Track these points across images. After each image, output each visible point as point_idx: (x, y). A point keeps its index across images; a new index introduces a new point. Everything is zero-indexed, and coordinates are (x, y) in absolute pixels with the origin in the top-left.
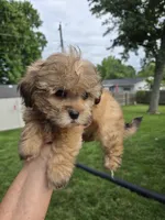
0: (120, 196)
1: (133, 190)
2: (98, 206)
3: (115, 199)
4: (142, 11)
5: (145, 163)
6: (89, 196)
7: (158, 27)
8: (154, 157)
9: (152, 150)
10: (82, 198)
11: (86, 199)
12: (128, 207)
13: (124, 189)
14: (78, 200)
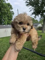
0: (34, 56)
1: (38, 54)
2: (28, 58)
3: (33, 56)
4: (40, 5)
5: (41, 46)
6: (25, 55)
7: (44, 9)
8: (43, 45)
9: (43, 43)
10: (23, 56)
11: (24, 56)
12: (36, 59)
13: (35, 54)
14: (22, 57)
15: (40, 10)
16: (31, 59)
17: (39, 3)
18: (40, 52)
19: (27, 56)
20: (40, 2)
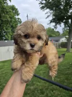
0: (55, 90)
1: (60, 87)
3: (52, 91)
4: (62, 7)
5: (66, 74)
7: (69, 14)
8: (70, 72)
9: (69, 69)
11: (39, 92)
14: (36, 92)
15: (62, 15)
16: (50, 95)
17: (61, 5)
18: (65, 84)
19: (44, 90)
20: (62, 3)
